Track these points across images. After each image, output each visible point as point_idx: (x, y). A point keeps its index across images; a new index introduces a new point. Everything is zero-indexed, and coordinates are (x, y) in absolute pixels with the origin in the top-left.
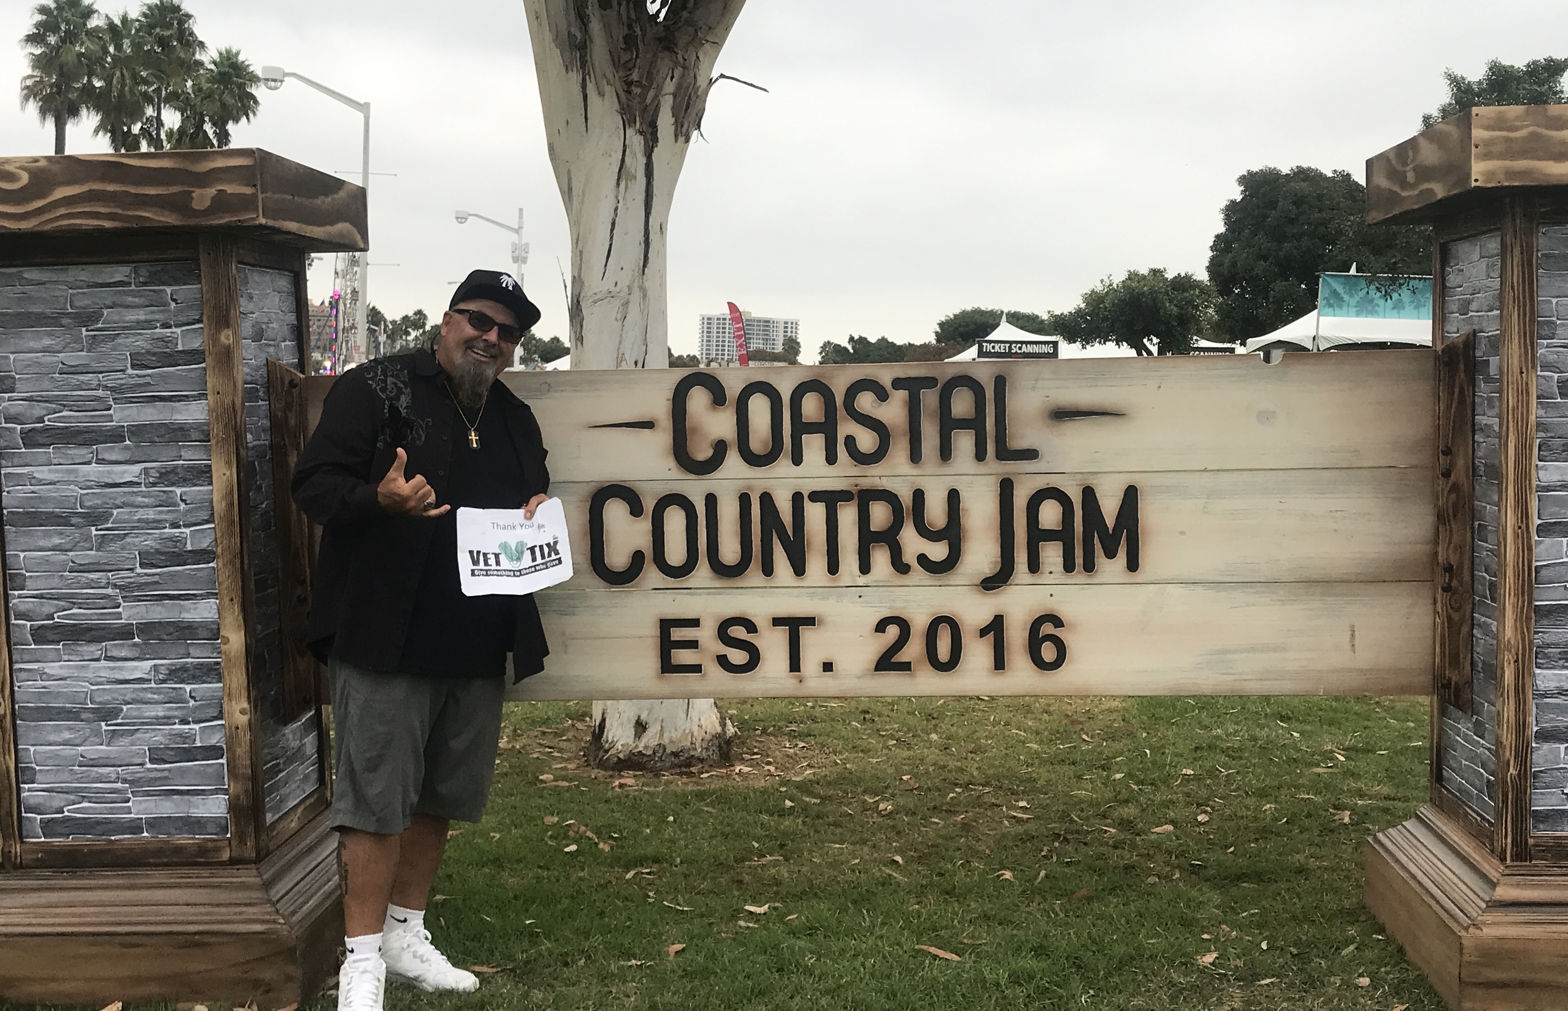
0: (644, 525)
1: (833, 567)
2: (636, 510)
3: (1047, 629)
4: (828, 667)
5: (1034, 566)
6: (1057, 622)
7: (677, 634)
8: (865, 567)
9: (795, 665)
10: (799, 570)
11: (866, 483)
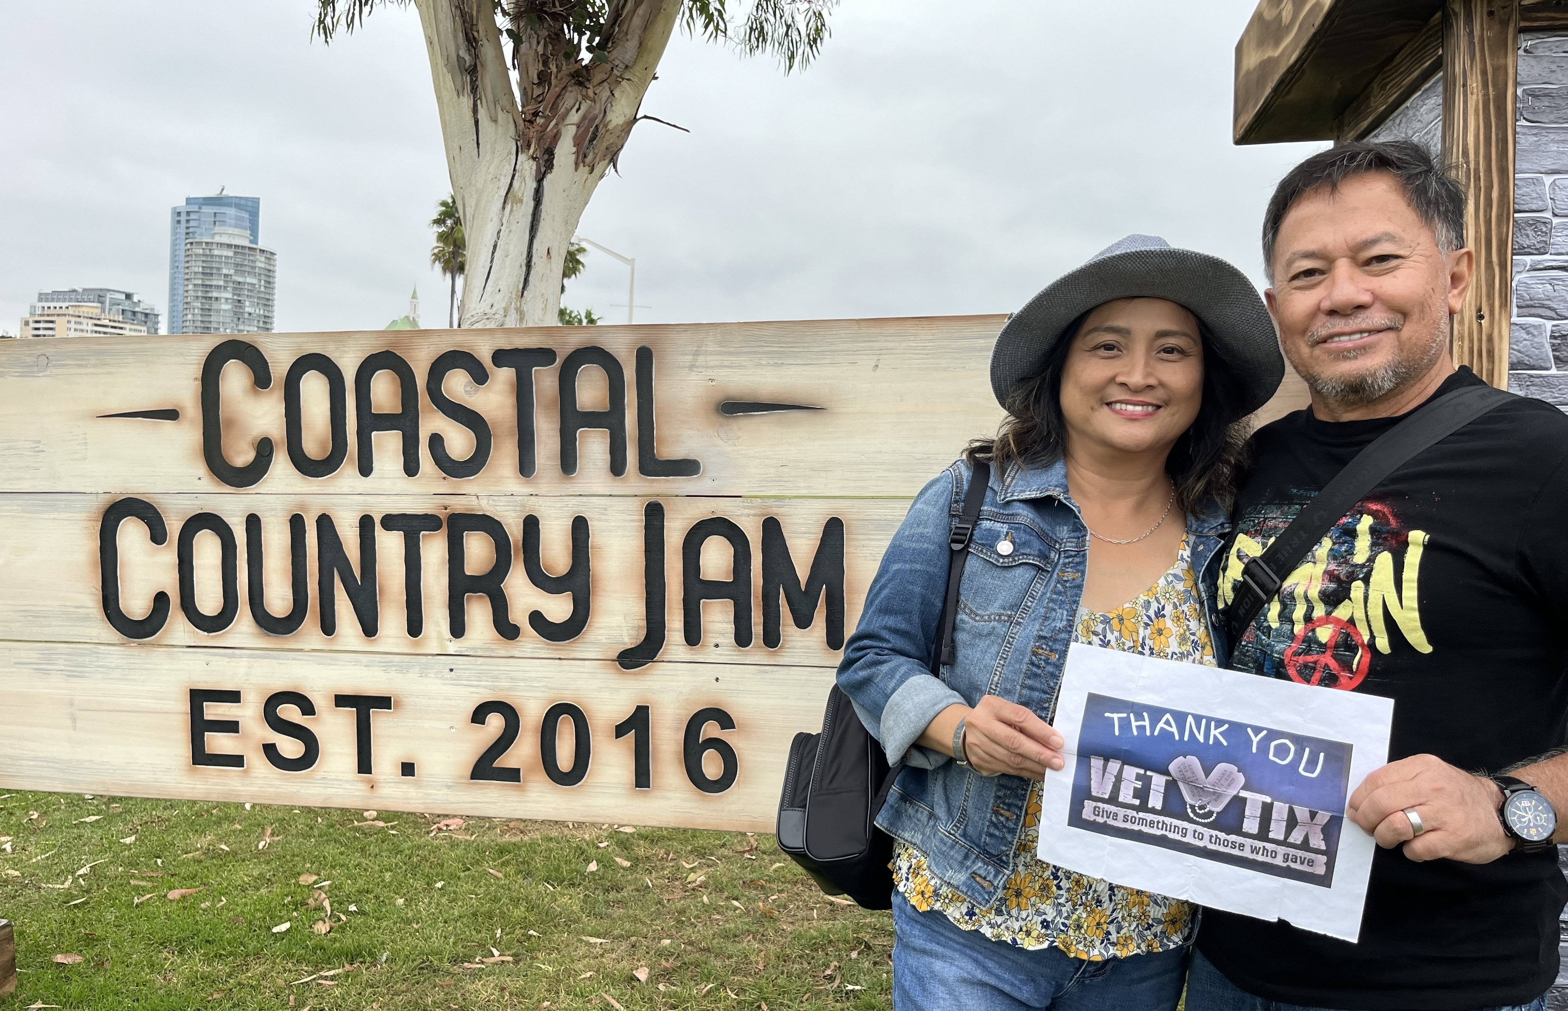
0: (169, 555)
1: (415, 627)
2: (158, 536)
3: (711, 730)
4: (408, 769)
5: (693, 635)
6: (725, 720)
7: (213, 711)
8: (458, 629)
9: (364, 765)
10: (370, 628)
11: (459, 505)
